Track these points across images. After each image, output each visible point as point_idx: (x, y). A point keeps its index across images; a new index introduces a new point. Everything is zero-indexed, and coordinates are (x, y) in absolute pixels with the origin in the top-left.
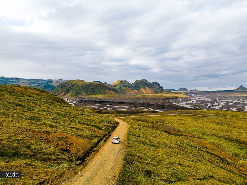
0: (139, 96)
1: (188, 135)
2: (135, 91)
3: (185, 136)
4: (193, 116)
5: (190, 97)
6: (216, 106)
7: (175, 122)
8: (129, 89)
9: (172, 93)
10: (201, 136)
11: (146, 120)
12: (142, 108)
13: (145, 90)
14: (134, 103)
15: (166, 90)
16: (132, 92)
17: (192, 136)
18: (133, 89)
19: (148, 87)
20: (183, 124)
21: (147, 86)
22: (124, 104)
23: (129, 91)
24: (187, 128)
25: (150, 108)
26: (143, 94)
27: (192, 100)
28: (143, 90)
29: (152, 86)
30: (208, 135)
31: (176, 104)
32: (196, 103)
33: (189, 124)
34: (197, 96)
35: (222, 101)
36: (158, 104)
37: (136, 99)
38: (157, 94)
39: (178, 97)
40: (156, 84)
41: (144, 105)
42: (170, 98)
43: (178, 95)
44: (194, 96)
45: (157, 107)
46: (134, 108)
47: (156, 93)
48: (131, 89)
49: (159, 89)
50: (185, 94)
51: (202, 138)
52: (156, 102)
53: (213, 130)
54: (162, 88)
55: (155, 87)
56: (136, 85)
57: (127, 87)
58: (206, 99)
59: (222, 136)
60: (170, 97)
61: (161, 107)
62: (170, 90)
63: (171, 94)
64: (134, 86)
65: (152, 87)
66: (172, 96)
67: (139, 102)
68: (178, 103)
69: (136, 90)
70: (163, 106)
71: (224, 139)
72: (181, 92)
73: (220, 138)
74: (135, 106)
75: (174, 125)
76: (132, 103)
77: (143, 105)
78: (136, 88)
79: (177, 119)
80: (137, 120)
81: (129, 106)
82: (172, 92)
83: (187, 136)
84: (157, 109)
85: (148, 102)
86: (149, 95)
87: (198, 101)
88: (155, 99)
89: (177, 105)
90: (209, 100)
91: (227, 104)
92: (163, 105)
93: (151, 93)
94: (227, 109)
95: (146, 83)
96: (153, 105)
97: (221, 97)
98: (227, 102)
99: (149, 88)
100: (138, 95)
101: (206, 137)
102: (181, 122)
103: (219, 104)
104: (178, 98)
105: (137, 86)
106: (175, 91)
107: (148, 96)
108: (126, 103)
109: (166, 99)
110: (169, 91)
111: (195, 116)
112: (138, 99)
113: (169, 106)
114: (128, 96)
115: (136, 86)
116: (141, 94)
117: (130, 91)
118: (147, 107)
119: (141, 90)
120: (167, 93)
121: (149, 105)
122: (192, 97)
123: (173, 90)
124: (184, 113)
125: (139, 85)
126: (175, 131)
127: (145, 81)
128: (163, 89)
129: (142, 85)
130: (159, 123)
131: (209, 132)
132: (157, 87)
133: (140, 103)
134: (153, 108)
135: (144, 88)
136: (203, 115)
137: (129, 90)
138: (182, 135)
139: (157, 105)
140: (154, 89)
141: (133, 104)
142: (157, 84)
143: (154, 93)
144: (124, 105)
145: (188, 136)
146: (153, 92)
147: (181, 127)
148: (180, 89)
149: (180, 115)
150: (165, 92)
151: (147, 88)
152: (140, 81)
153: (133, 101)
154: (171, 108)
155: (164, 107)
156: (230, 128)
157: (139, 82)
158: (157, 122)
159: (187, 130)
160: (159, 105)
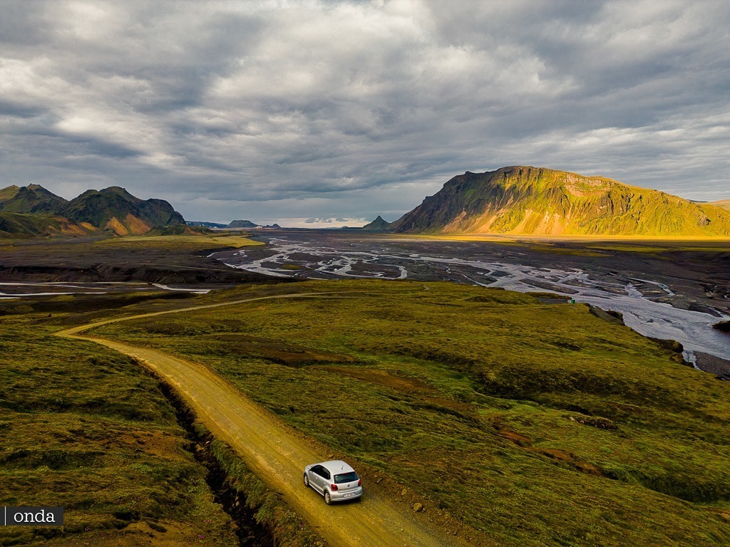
0: (104, 244)
1: (328, 358)
2: (86, 225)
3: (322, 362)
4: (308, 299)
5: (267, 244)
6: (338, 267)
7: (272, 324)
8: (59, 219)
9: (214, 234)
10: (360, 356)
11: (182, 327)
12: (128, 286)
13: (125, 224)
14: (93, 269)
15: (193, 223)
16: (74, 229)
17: (339, 360)
18: (77, 219)
19: (132, 213)
20: (296, 326)
21: (130, 209)
22: (50, 273)
23: (62, 226)
24: (316, 339)
25: (157, 282)
26: (115, 235)
27: (276, 253)
28: (115, 223)
29: (147, 210)
30: (374, 350)
31: (237, 267)
32: (287, 262)
33: (311, 324)
34: (284, 243)
35: (347, 255)
36: (183, 268)
37: (98, 253)
38: (166, 238)
39: (233, 246)
40: (161, 206)
41: (134, 275)
42: (212, 251)
43: (234, 241)
44: (277, 243)
45: (181, 279)
46: (99, 285)
47: (163, 235)
48: (70, 220)
49: (169, 220)
50: (252, 235)
51: (365, 363)
52: (174, 264)
53: (377, 334)
54: (180, 217)
55: (157, 216)
56: (89, 207)
57: (51, 213)
58: (311, 250)
59: (406, 350)
60: (210, 248)
61: (193, 278)
62: (205, 224)
63: (211, 237)
64: (81, 208)
65: (146, 214)
66: (215, 242)
67: (113, 265)
68: (239, 262)
69: (90, 222)
70: (202, 275)
71: (413, 356)
72: (237, 231)
73: (401, 354)
74: (101, 278)
75: (275, 334)
76: (85, 270)
77: (130, 274)
78: (90, 217)
79: (271, 311)
80: (151, 331)
81: (76, 280)
82: (212, 232)
83: (327, 362)
84: (181, 284)
85: (148, 264)
86: (140, 240)
87: (291, 256)
88: (164, 252)
89: (241, 270)
90: (318, 253)
91: (360, 262)
92: (199, 272)
93: (147, 234)
94: (365, 274)
95: (126, 202)
96: (166, 272)
97: (341, 244)
98: (358, 256)
99: (137, 215)
100: (100, 240)
101: (372, 358)
102: (290, 321)
103: (344, 263)
104: (234, 248)
105: (91, 210)
106: (219, 229)
107: (136, 242)
108: (63, 269)
109: (201, 252)
110: (205, 229)
111: (312, 298)
112: (106, 253)
113: (218, 272)
114: (58, 243)
115: (86, 209)
116: (111, 236)
117: (66, 228)
118: (145, 281)
119: (109, 223)
120: (199, 234)
121: (152, 275)
122: (272, 246)
123: (214, 225)
124: (280, 293)
125: (99, 206)
126: (290, 352)
127: (121, 193)
128: (184, 222)
129: (109, 206)
130: (227, 331)
131: (371, 341)
132: (166, 216)
133: (116, 269)
134: (168, 284)
135: (121, 219)
136: (330, 295)
137: (60, 223)
138: (315, 361)
139: (180, 273)
140: (154, 222)
141: (91, 272)
142: (165, 205)
143: (155, 234)
144: (53, 276)
145: (331, 362)
146: (154, 231)
147: (296, 336)
148: (235, 224)
149: (273, 301)
150: (192, 232)
151: (130, 217)
152: (101, 193)
153: (90, 263)
154: (227, 279)
155: (205, 276)
156: (411, 324)
157: (99, 196)
158: (219, 329)
159: (319, 344)
160: (186, 272)
